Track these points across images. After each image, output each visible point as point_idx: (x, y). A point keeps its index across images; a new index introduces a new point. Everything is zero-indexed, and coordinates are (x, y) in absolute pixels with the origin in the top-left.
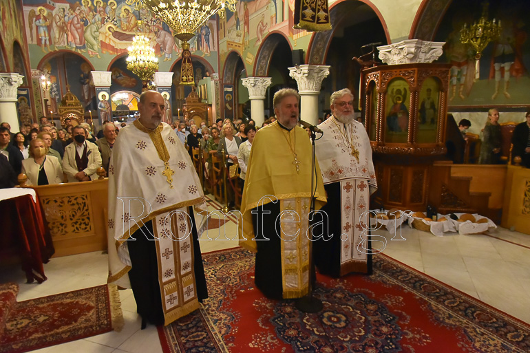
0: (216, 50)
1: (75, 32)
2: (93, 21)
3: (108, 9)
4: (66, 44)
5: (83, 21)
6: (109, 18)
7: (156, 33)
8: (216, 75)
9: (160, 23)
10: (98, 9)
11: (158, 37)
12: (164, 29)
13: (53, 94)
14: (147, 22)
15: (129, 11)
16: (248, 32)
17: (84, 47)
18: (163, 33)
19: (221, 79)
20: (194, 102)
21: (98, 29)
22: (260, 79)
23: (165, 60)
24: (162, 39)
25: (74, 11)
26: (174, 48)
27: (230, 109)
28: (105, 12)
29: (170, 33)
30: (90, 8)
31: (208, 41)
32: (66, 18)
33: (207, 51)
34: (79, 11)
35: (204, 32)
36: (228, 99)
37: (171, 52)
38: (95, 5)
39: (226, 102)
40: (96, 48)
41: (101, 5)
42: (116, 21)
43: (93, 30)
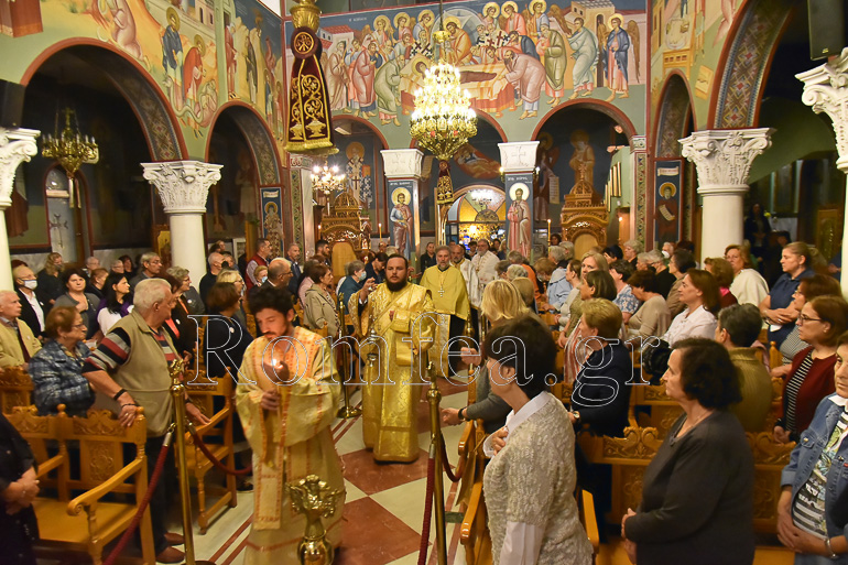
0: (643, 81)
1: (361, 81)
2: (391, 56)
3: (418, 29)
4: (344, 105)
5: (375, 59)
6: (418, 46)
7: (506, 62)
8: (640, 141)
9: (517, 39)
10: (401, 33)
11: (511, 70)
12: (524, 51)
13: (365, 195)
14: (491, 41)
15: (455, 26)
16: (703, 10)
17: (373, 107)
18: (521, 58)
19: (651, 149)
20: (581, 204)
21: (399, 68)
22: (731, 136)
23: (524, 116)
24: (518, 72)
25: (361, 44)
26: (543, 89)
27: (669, 217)
28: (411, 35)
29: (537, 57)
30: (386, 33)
31: (623, 63)
32: (348, 57)
33: (620, 87)
34: (369, 42)
35: (615, 44)
36: (667, 195)
37: (537, 97)
38: (396, 25)
39: (661, 201)
40: (393, 106)
41: (407, 25)
42: (431, 51)
43: (390, 74)
